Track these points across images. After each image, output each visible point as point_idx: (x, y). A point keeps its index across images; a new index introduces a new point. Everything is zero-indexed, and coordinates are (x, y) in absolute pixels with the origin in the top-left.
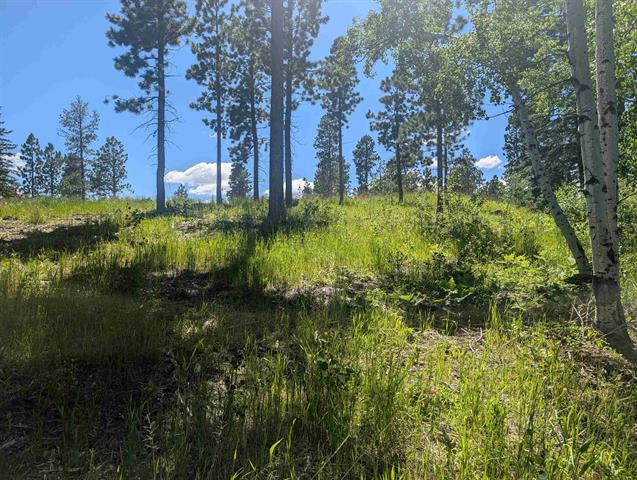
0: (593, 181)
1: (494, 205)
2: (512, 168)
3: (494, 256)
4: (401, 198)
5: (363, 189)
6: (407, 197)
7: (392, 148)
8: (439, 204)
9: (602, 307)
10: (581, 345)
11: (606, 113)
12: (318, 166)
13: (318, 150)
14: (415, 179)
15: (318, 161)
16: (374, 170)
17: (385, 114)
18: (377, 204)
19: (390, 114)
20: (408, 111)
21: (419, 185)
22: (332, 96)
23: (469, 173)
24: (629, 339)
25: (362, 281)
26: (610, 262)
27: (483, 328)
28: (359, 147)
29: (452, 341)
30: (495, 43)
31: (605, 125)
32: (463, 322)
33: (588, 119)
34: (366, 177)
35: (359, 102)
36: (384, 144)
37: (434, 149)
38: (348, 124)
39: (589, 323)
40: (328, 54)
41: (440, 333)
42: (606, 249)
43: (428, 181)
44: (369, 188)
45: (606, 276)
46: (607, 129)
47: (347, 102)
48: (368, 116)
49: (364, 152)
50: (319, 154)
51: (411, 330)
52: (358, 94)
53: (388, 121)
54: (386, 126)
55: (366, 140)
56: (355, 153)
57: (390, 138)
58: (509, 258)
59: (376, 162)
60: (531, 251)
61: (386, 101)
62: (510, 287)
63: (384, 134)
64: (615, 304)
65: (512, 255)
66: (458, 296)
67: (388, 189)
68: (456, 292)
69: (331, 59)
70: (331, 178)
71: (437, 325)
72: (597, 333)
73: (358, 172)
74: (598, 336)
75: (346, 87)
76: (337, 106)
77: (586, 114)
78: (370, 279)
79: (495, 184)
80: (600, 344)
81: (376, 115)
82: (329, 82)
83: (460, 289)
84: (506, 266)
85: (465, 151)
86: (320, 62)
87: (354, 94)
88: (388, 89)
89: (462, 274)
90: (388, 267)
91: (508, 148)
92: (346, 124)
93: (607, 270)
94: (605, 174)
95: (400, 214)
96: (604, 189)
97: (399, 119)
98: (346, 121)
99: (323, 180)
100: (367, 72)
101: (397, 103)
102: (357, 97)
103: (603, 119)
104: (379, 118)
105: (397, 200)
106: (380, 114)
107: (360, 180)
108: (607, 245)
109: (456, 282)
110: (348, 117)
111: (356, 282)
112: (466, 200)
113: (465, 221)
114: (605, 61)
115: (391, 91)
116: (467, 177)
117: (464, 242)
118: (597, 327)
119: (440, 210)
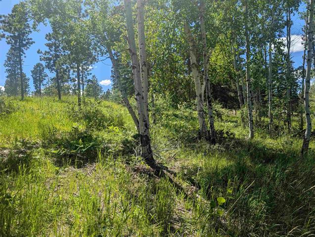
0: (138, 94)
1: (107, 103)
2: (115, 86)
3: (104, 127)
4: (60, 98)
5: (38, 92)
6: (63, 98)
7: (53, 71)
8: (79, 102)
9: (143, 147)
10: (135, 164)
11: (143, 66)
12: (7, 77)
13: (7, 68)
14: (68, 88)
15: (7, 74)
16: (45, 82)
17: (49, 52)
18: (45, 101)
19: (51, 53)
20: (62, 53)
21: (71, 92)
22: (14, 37)
23: (96, 87)
24: (153, 159)
25: (32, 144)
26: (146, 128)
27: (95, 163)
28: (35, 68)
29: (80, 171)
30: (100, 27)
31: (143, 71)
32: (86, 161)
33: (136, 68)
34: (40, 85)
35: (32, 43)
36: (49, 68)
37: (76, 74)
38: (25, 55)
39: (139, 154)
40: (11, 13)
41: (74, 168)
42: (144, 123)
43: (75, 90)
44: (42, 92)
45: (145, 134)
46: (143, 73)
47: (24, 42)
48: (38, 52)
49: (38, 72)
50: (9, 70)
51: (57, 168)
52: (31, 39)
53: (51, 57)
54: (50, 59)
55: (38, 65)
56: (32, 72)
57: (52, 66)
58: (111, 128)
59: (46, 78)
60: (121, 124)
61: (49, 46)
62: (110, 141)
63: (49, 63)
64: (148, 145)
65: (112, 127)
66: (84, 148)
67: (53, 93)
68: (82, 146)
69: (12, 16)
70: (17, 85)
71: (73, 164)
72: (142, 158)
73: (35, 82)
74: (142, 160)
75: (24, 34)
76: (18, 44)
77: (135, 65)
78: (37, 143)
79: (108, 93)
80: (143, 163)
81: (44, 52)
82: (11, 28)
83: (84, 145)
84: (109, 132)
85: (93, 76)
86: (4, 16)
87: (28, 39)
88: (50, 39)
89: (86, 137)
90: (48, 136)
91: (113, 76)
92: (24, 55)
93: (145, 132)
94: (143, 92)
95: (58, 107)
96: (143, 98)
97: (57, 56)
98: (24, 53)
99: (11, 86)
100: (34, 28)
101: (56, 48)
102: (30, 41)
103: (142, 69)
104: (45, 55)
105: (58, 99)
106: (46, 52)
107: (36, 87)
108: (144, 121)
109: (83, 141)
110: (25, 51)
111: (28, 145)
112: (93, 100)
113: (91, 111)
114: (142, 44)
115: (52, 40)
116: (94, 89)
117: (90, 121)
118: (142, 156)
119: (80, 105)
